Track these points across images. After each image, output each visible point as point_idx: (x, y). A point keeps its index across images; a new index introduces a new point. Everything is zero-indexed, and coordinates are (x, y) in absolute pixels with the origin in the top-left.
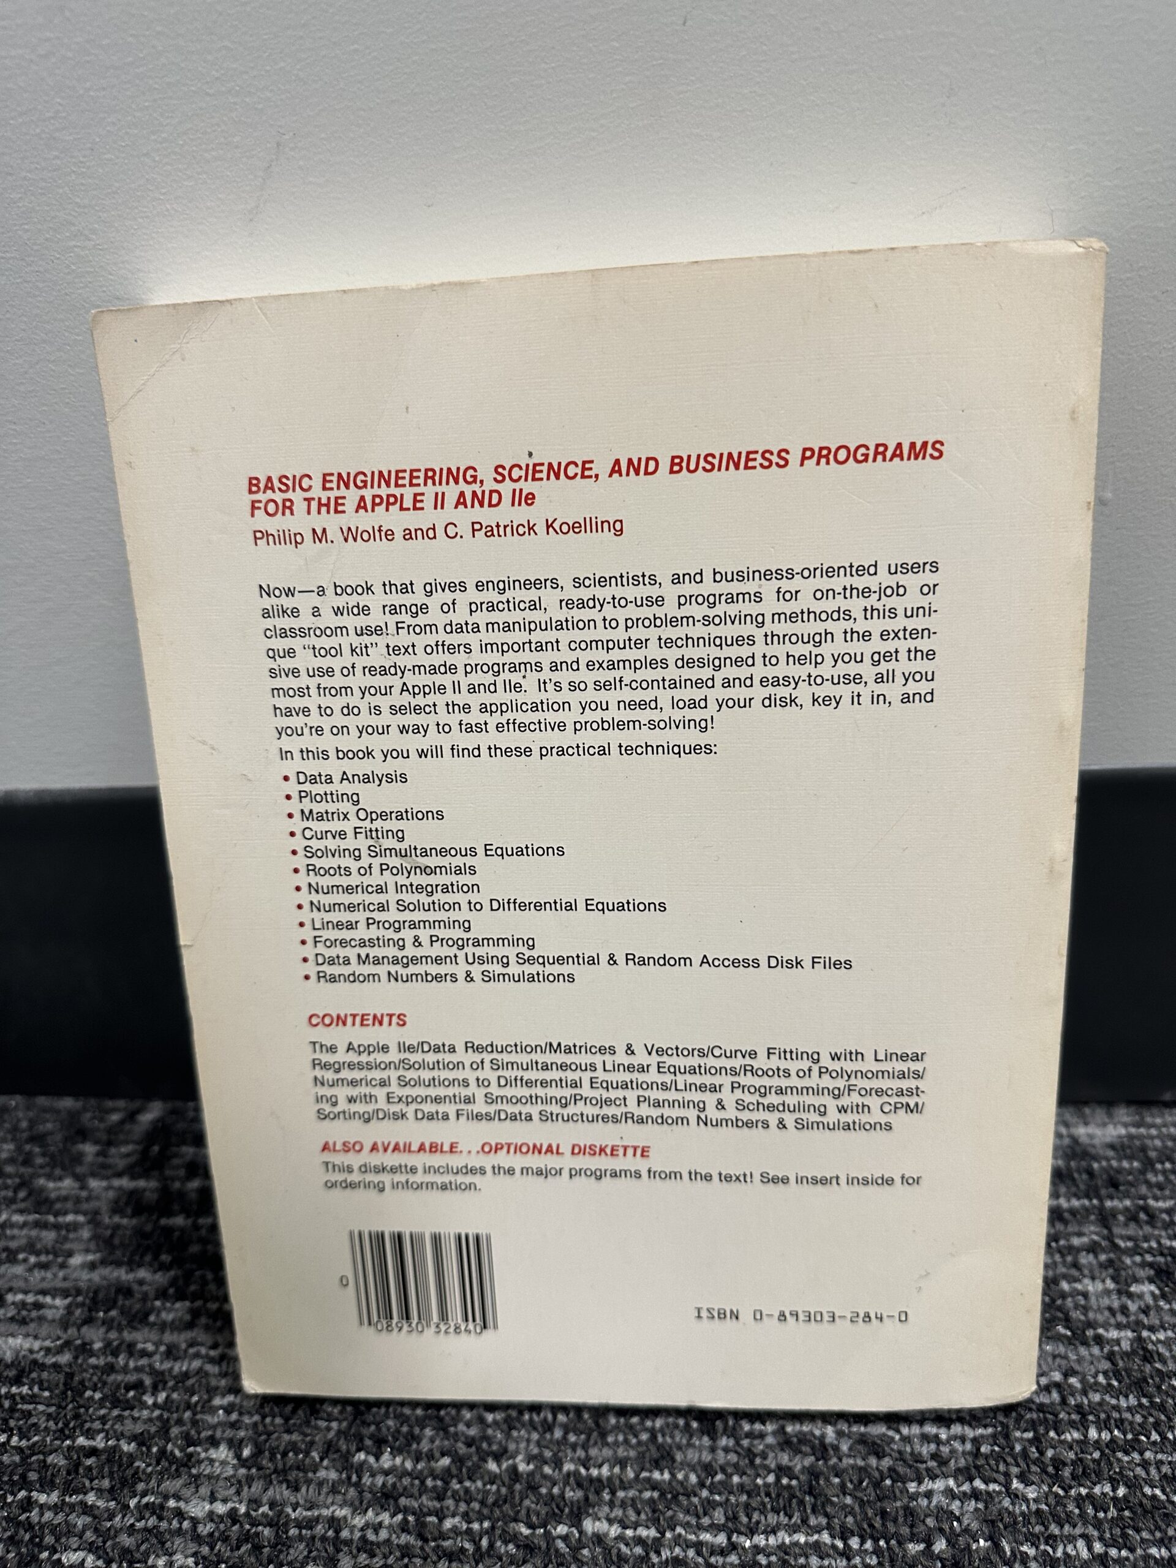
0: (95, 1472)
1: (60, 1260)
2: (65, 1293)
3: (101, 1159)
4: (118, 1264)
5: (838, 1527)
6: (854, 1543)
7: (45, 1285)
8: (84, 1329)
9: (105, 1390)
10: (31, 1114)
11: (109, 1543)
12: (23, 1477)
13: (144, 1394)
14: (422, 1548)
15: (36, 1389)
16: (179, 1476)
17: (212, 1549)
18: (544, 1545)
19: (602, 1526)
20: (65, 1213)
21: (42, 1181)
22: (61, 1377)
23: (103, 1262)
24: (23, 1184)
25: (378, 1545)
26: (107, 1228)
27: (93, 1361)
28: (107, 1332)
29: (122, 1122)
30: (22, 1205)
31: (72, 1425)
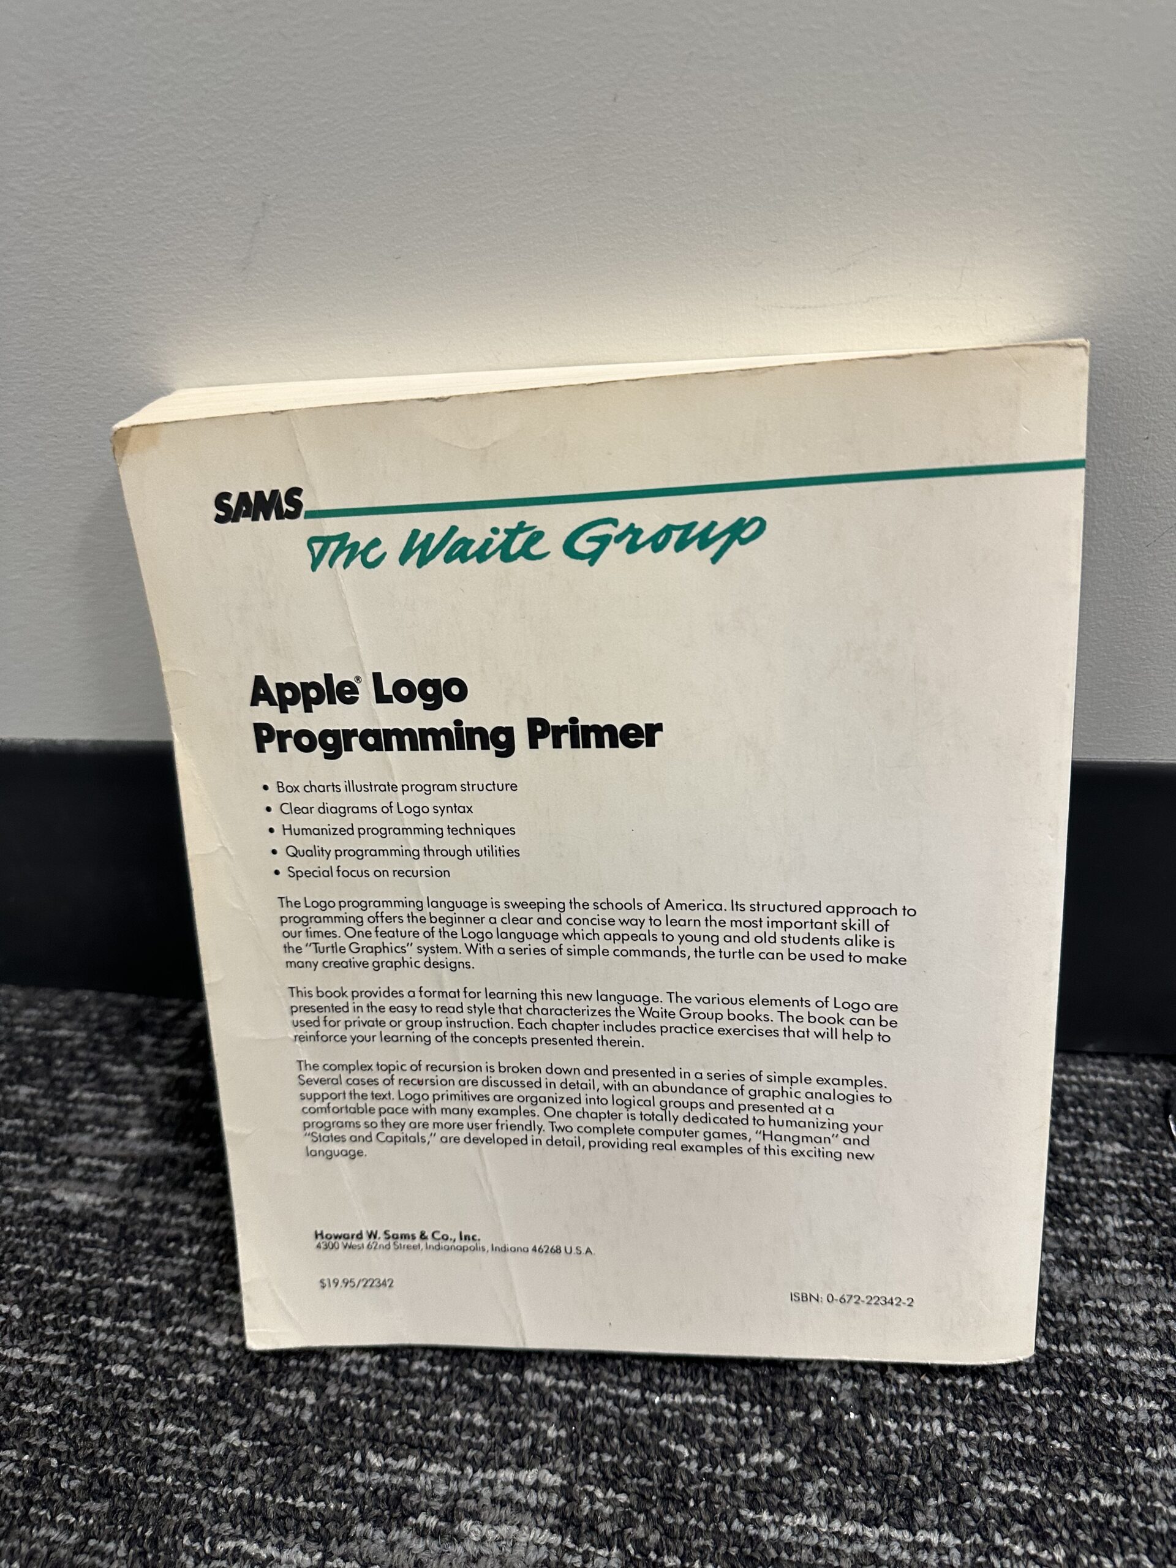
0: (140, 1305)
1: (120, 1132)
2: (123, 1160)
3: (156, 1050)
4: (166, 1139)
5: (733, 1394)
6: (746, 1407)
7: (107, 1152)
8: (137, 1191)
9: (152, 1240)
10: (101, 1007)
11: (148, 1361)
12: (84, 1305)
13: (182, 1245)
14: (393, 1383)
15: (97, 1236)
16: (204, 1311)
17: (228, 1371)
18: (491, 1388)
19: (540, 1377)
20: (126, 1094)
21: (107, 1066)
22: (115, 1229)
23: (155, 1136)
24: (93, 1066)
25: (359, 1378)
26: (159, 1107)
27: (143, 1216)
28: (155, 1193)
29: (174, 1019)
30: (91, 1085)
31: (124, 1266)
